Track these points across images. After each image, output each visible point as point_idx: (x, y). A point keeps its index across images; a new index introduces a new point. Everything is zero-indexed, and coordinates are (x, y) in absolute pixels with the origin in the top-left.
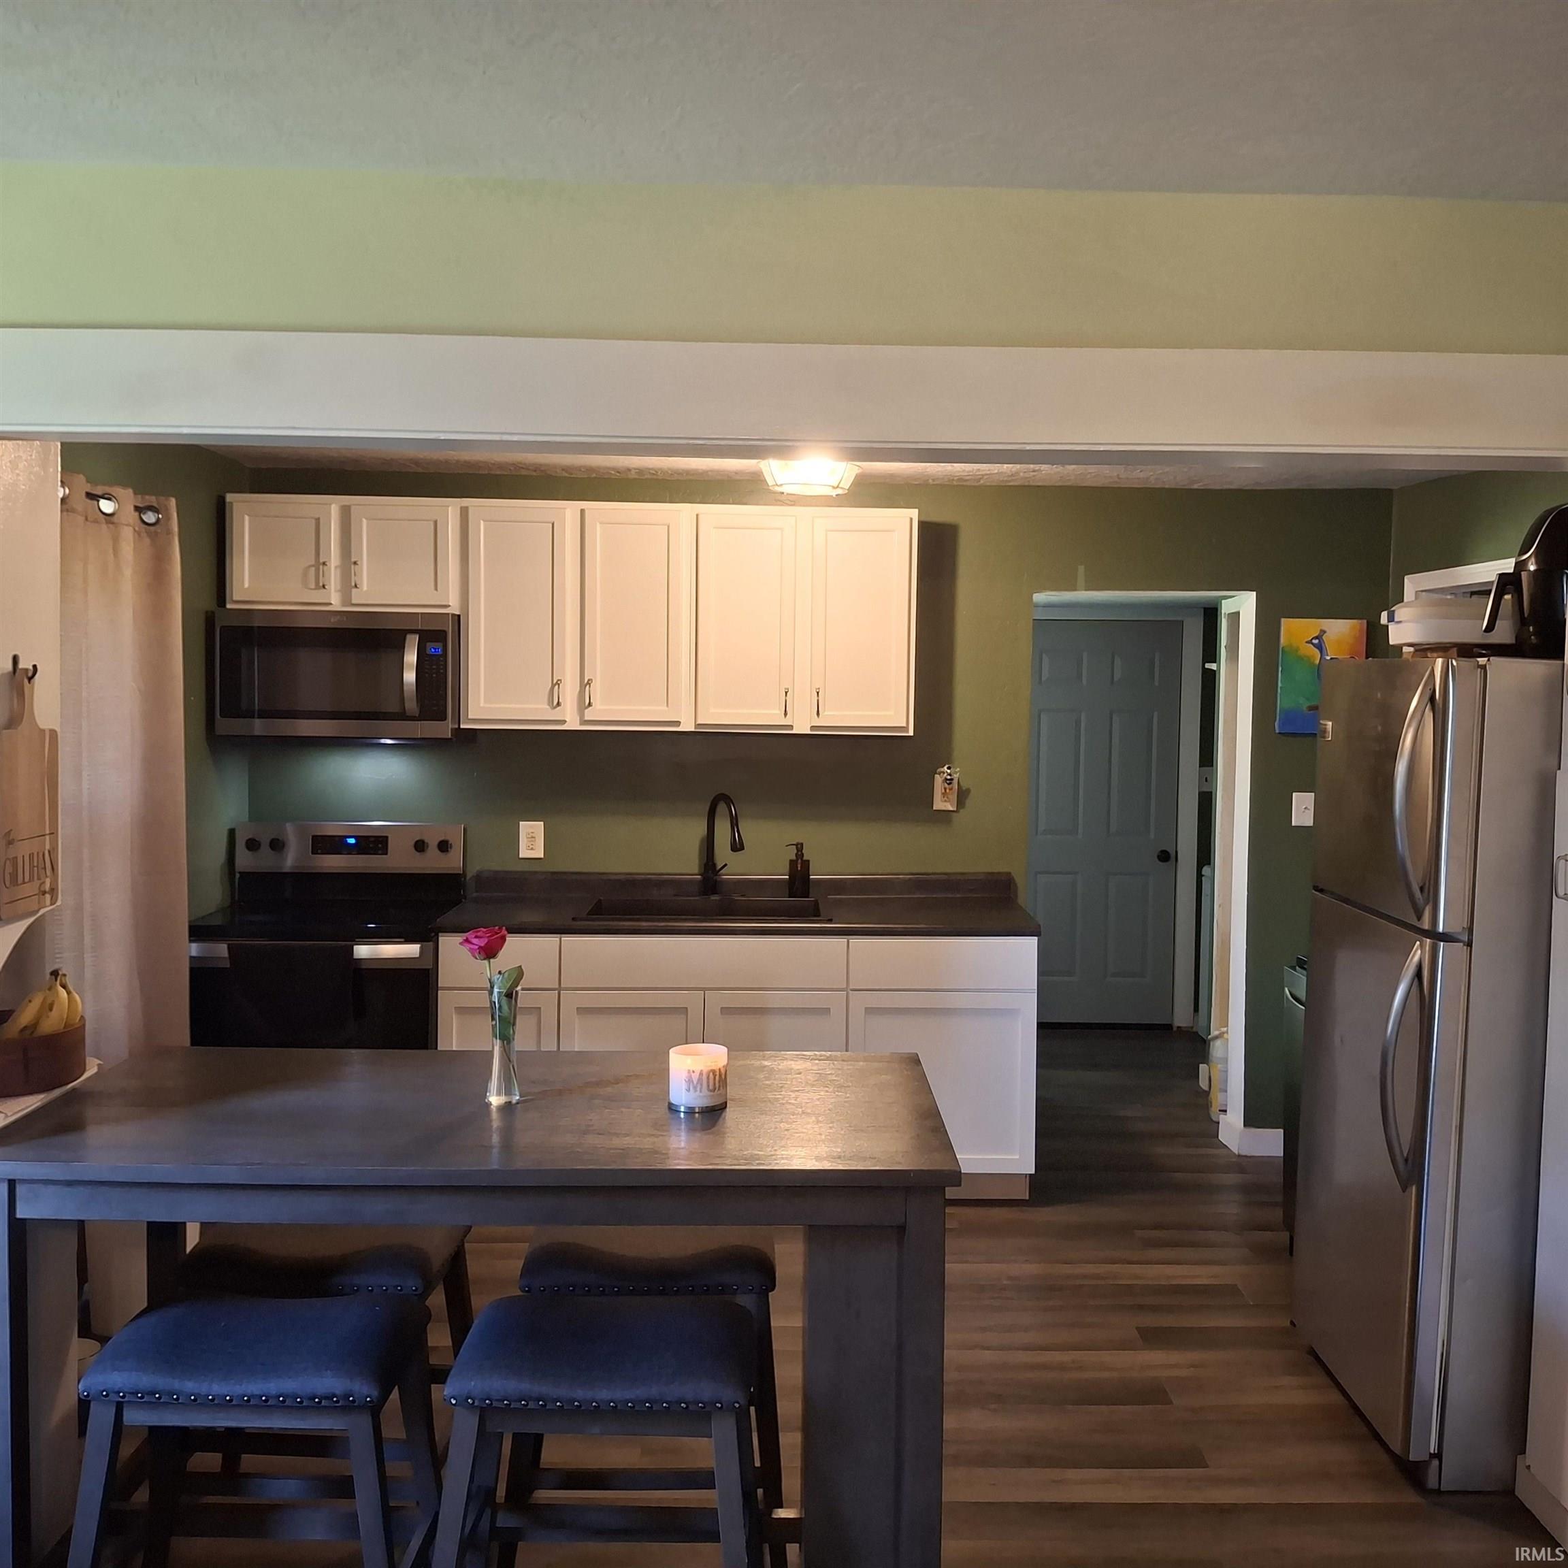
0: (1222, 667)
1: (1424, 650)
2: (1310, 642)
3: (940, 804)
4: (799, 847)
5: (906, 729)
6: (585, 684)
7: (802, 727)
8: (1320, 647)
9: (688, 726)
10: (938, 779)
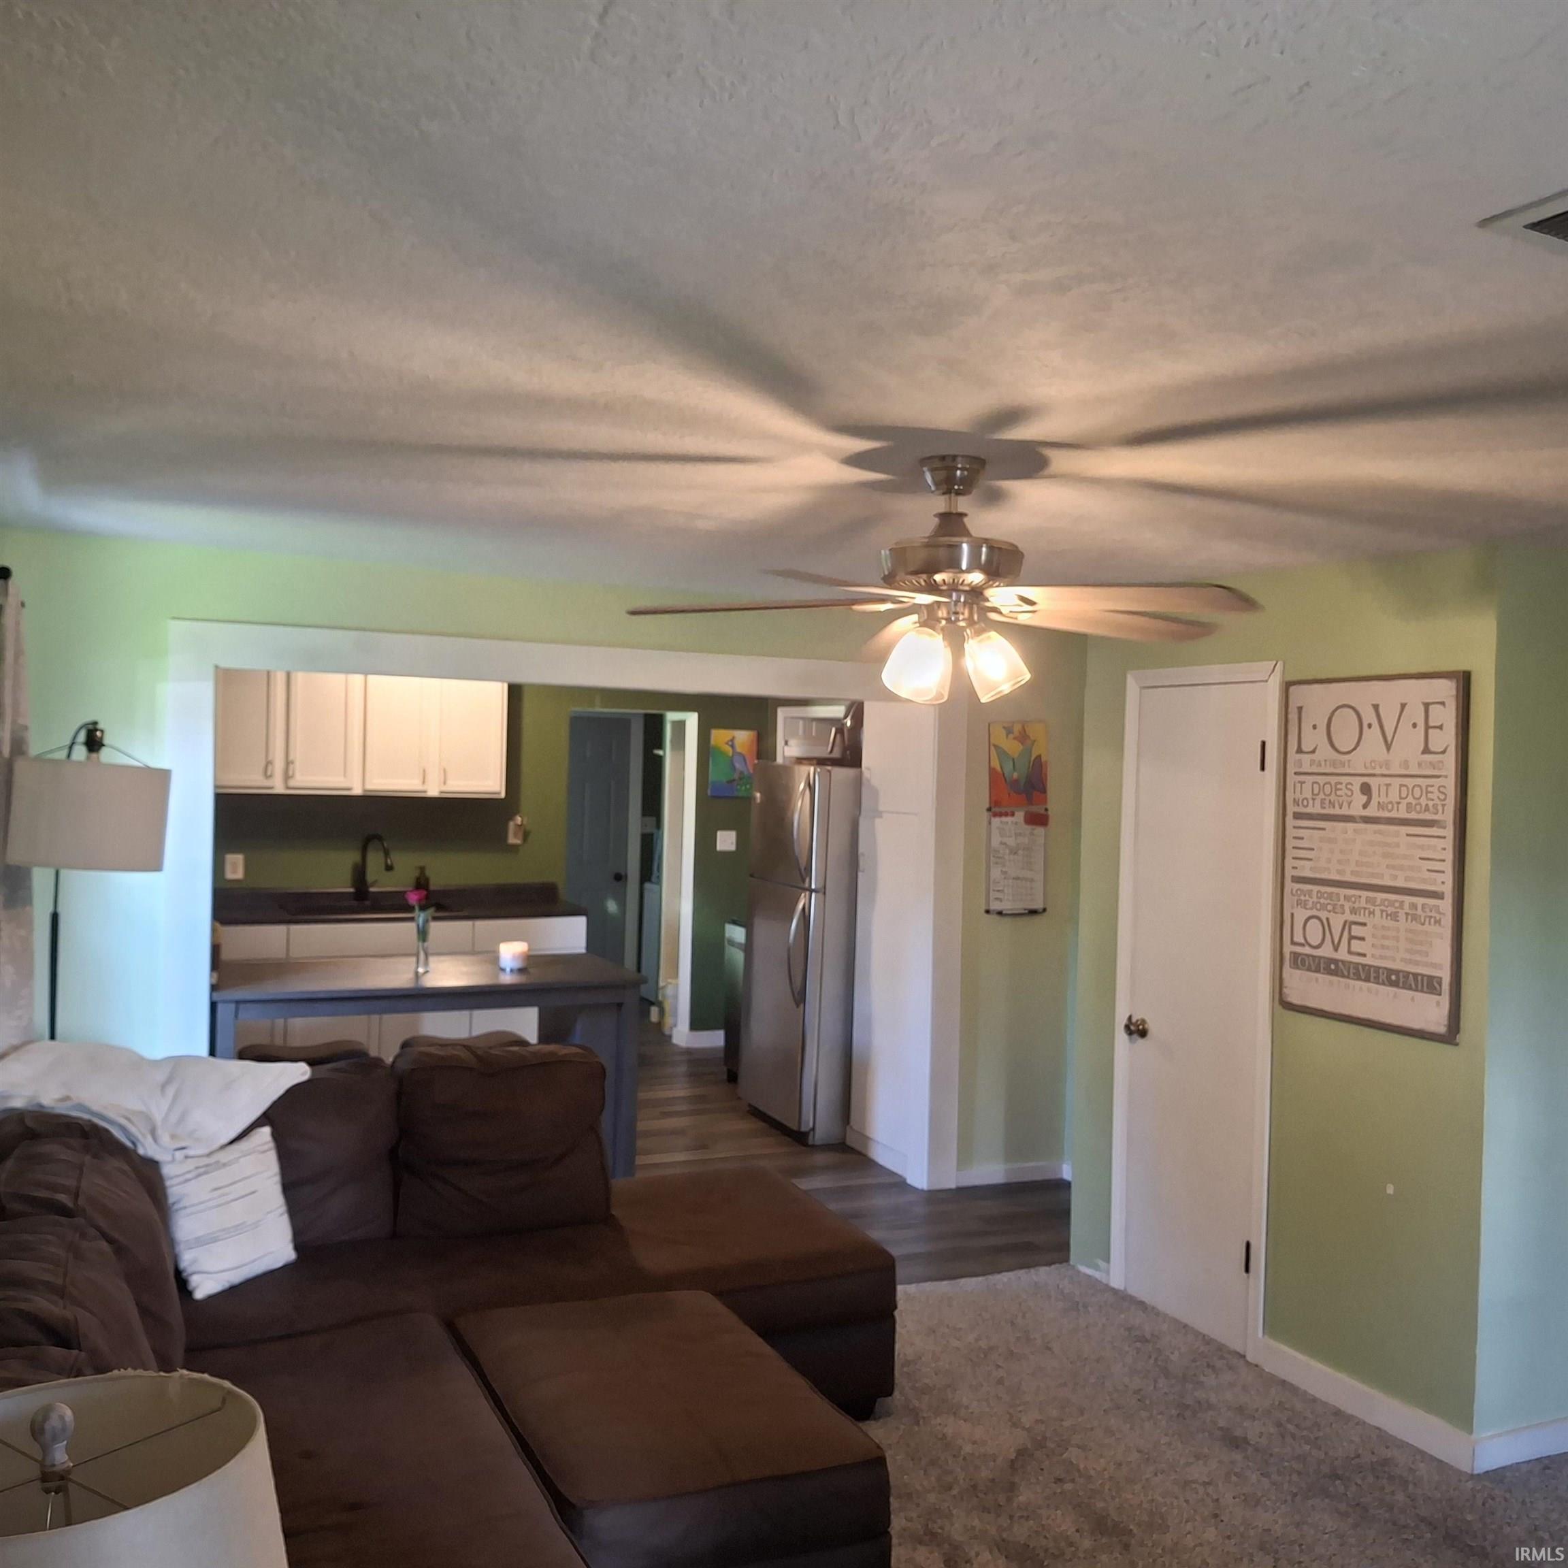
0: (668, 753)
1: (800, 761)
2: (727, 743)
3: (512, 840)
4: (422, 869)
5: (499, 793)
6: (288, 763)
7: (433, 791)
8: (732, 746)
9: (357, 791)
10: (511, 824)
